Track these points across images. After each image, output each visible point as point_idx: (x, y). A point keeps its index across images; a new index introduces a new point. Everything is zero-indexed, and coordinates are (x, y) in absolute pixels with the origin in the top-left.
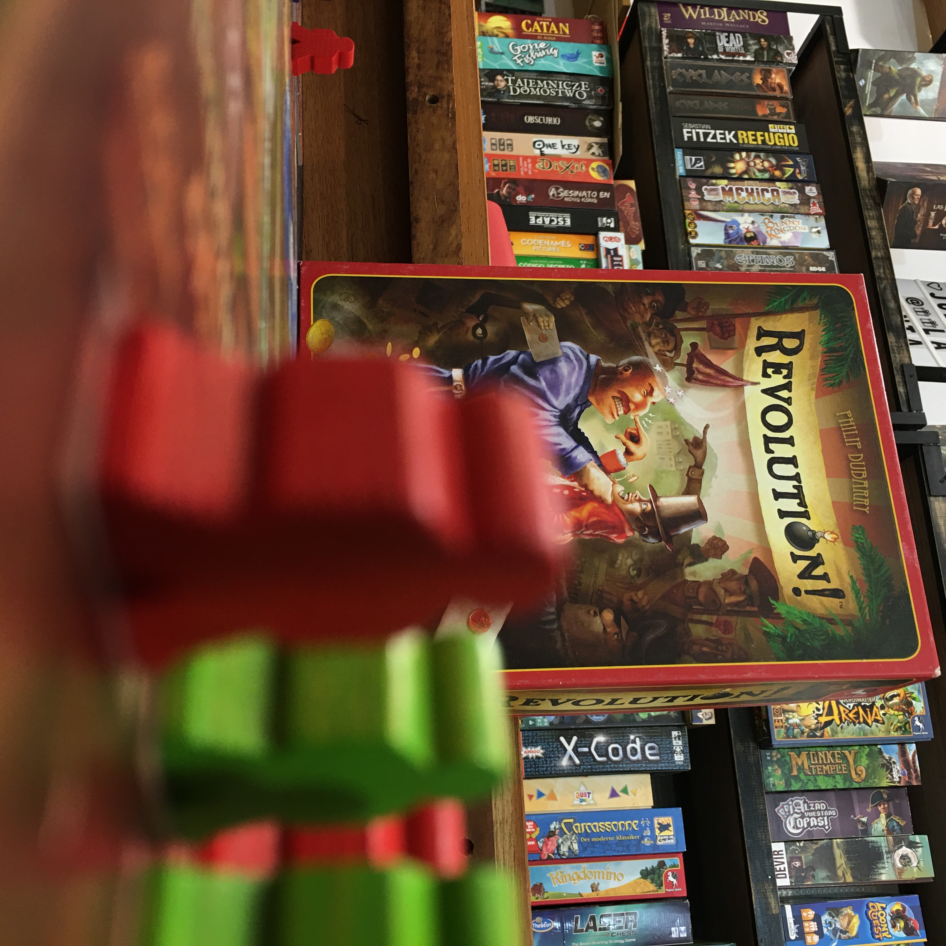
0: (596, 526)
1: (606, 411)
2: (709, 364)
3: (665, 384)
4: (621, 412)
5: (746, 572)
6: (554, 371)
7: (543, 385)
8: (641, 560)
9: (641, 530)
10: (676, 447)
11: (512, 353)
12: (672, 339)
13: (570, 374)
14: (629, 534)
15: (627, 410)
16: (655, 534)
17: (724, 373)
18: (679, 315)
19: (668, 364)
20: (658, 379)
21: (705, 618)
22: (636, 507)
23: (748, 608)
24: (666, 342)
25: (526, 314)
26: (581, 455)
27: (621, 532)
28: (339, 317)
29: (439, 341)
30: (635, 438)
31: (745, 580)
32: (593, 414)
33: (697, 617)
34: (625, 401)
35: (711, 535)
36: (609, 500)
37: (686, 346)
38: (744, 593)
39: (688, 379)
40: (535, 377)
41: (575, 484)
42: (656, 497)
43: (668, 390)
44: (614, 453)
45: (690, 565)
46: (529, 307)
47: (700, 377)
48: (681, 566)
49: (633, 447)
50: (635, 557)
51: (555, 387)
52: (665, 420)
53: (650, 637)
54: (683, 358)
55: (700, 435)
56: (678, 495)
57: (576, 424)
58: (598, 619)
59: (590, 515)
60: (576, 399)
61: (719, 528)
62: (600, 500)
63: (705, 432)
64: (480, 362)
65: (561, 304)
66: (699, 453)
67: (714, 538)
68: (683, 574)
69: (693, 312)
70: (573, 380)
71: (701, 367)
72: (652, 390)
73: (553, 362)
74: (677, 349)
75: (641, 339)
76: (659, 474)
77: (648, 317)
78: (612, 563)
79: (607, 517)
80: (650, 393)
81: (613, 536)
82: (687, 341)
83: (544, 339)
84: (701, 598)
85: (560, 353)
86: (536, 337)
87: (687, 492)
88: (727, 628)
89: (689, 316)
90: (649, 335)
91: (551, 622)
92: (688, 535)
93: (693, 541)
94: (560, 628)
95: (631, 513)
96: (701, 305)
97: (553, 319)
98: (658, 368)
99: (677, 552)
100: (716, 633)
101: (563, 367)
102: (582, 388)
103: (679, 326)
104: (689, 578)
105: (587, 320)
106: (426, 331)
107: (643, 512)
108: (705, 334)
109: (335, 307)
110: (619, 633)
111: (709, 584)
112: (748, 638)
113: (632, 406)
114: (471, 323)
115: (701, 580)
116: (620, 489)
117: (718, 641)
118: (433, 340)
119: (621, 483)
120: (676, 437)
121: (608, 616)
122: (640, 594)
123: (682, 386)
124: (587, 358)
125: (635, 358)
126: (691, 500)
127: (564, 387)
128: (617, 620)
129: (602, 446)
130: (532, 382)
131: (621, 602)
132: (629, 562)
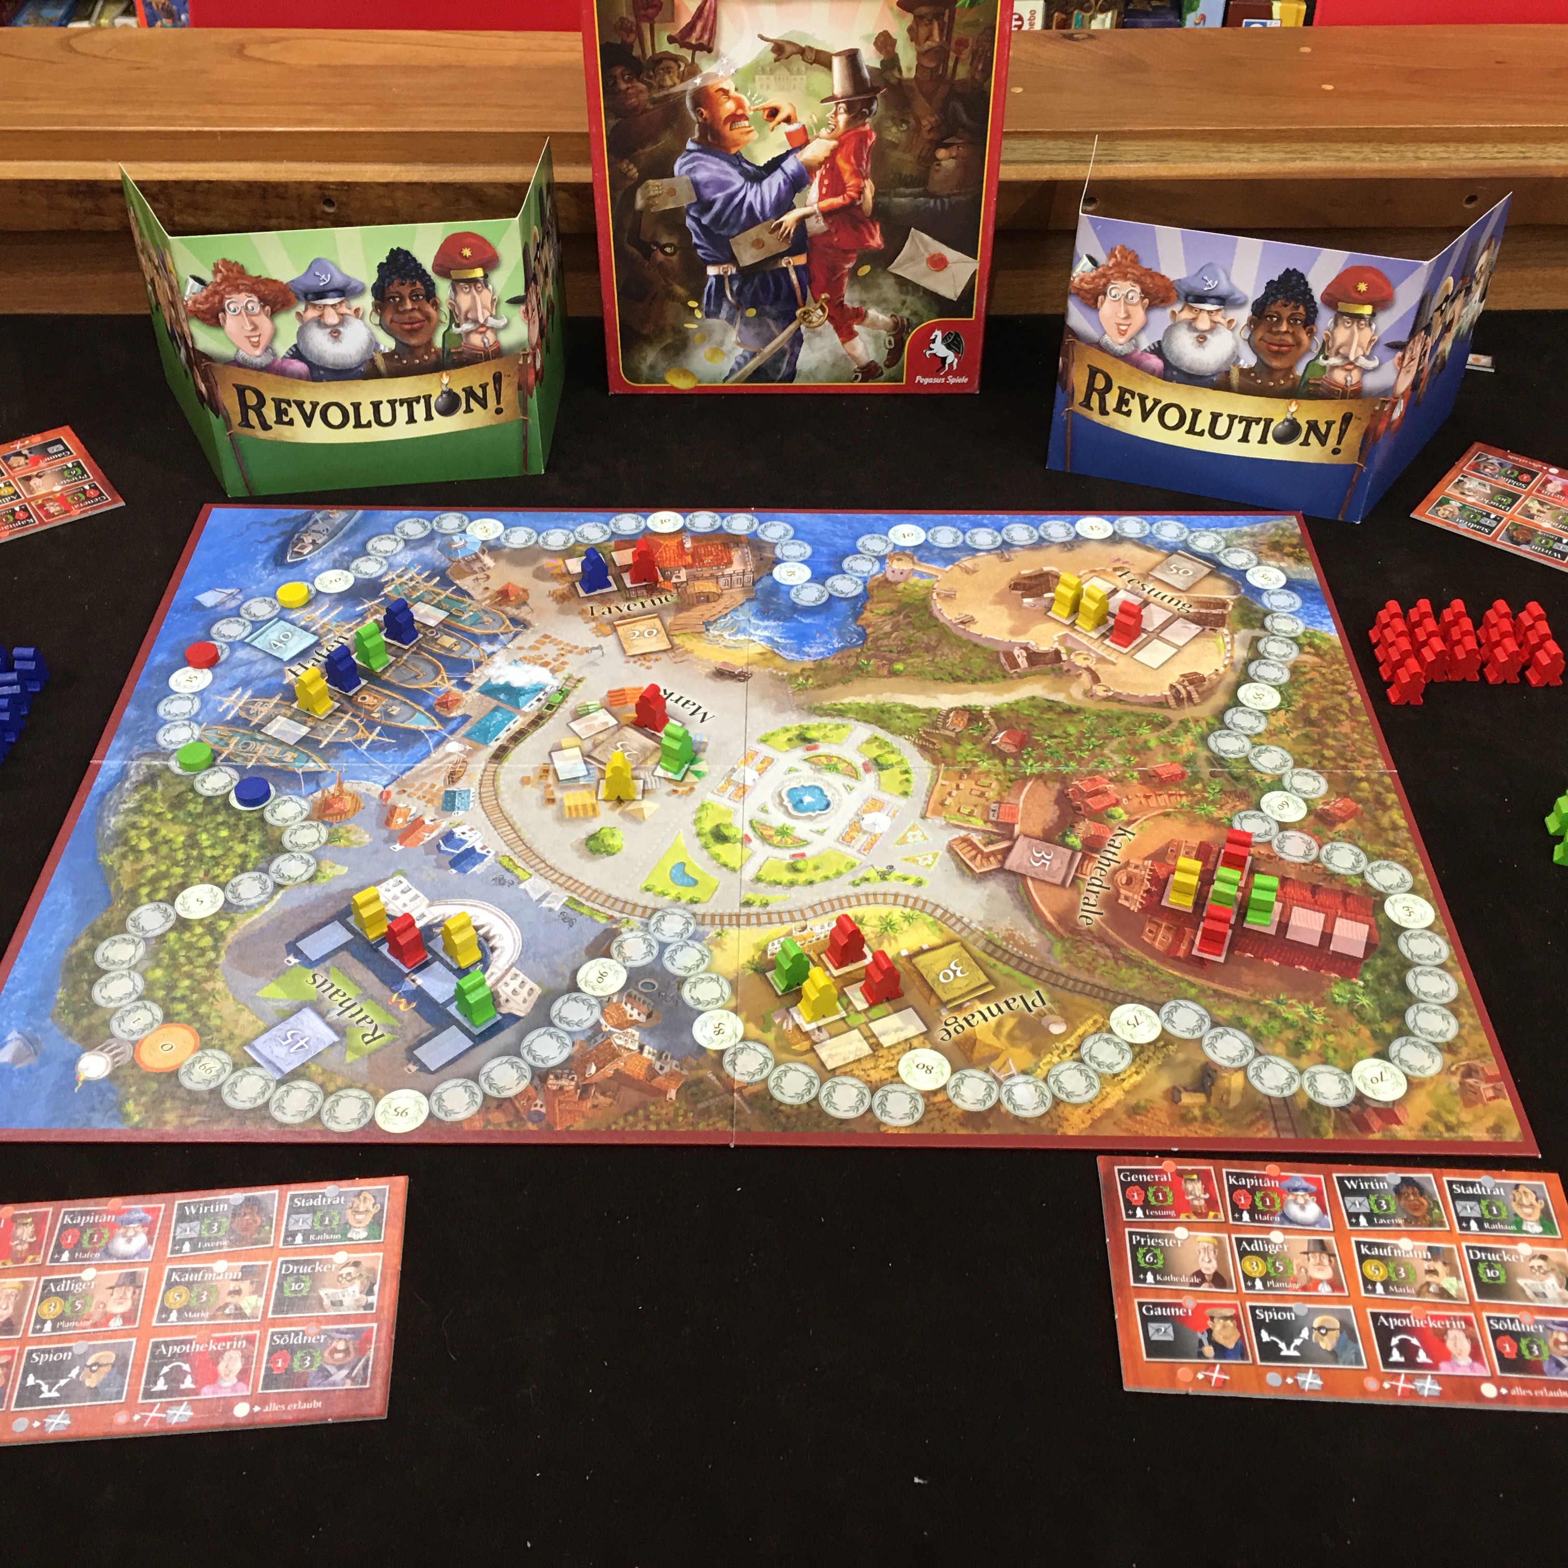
0: (859, 159)
1: (746, 138)
2: (691, 27)
3: (715, 75)
4: (746, 123)
5: (910, 18)
6: (706, 185)
7: (720, 196)
8: (893, 119)
9: (865, 116)
10: (783, 72)
11: (689, 222)
12: (665, 64)
13: (709, 169)
14: (868, 127)
15: (744, 117)
16: (869, 103)
17: (701, 10)
18: (637, 52)
19: (693, 71)
20: (710, 83)
21: (951, 64)
22: (842, 118)
23: (946, 19)
24: (668, 70)
25: (648, 206)
26: (790, 165)
27: (866, 135)
28: (662, 365)
29: (680, 284)
30: (773, 112)
31: (918, 19)
32: (749, 151)
33: (950, 71)
34: (734, 118)
35: (873, 48)
36: (834, 143)
37: (673, 49)
38: (931, 22)
39: (710, 51)
40: (713, 202)
41: (818, 173)
42: (832, 98)
43: (721, 73)
44: (789, 135)
45: (900, 71)
46: (639, 203)
47: (706, 37)
48: (900, 81)
49: (781, 116)
50: (890, 123)
51: (722, 185)
52: (754, 80)
53: (964, 117)
54: (686, 54)
55: (771, 45)
56: (831, 76)
57: (758, 168)
58: (943, 163)
59: (848, 161)
60: (734, 166)
61: (866, 38)
62: (834, 152)
63: (767, 40)
64: (699, 252)
65: (634, 172)
66: (788, 49)
67: (875, 44)
68: (908, 80)
69: (633, 36)
70: (715, 167)
71: (696, 35)
72: (722, 89)
73: (696, 185)
74: (676, 59)
75: (667, 97)
76: (810, 92)
77: (642, 86)
78: (894, 146)
79: (852, 146)
80: (726, 92)
81: (869, 143)
82: (664, 46)
83: (672, 192)
84: (933, 65)
85: (687, 177)
86: (671, 199)
87: (829, 66)
88: (962, 43)
89: (637, 42)
90: (661, 87)
91: (943, 203)
92: (871, 70)
93: (878, 66)
94: (949, 196)
95: (848, 123)
96: (622, 27)
97: (650, 181)
98: (698, 81)
99: (887, 83)
100: (966, 54)
101: (701, 175)
102: (722, 159)
103: (649, 53)
104: (913, 74)
105: (649, 149)
106: (670, 295)
107: (848, 111)
108: (656, 26)
109: (652, 367)
110: (958, 146)
111: (920, 55)
112: (974, 24)
113: (740, 112)
114: (660, 257)
115: (915, 63)
116: (824, 132)
117: (974, 53)
118: (680, 290)
119: (818, 130)
120: (772, 72)
121: (941, 153)
122: (925, 123)
123: (717, 58)
124: (690, 151)
125: (688, 103)
126: (837, 63)
127: (723, 177)
128: (947, 146)
129: (780, 146)
130: (717, 207)
131: (930, 141)
132: (894, 129)
